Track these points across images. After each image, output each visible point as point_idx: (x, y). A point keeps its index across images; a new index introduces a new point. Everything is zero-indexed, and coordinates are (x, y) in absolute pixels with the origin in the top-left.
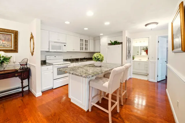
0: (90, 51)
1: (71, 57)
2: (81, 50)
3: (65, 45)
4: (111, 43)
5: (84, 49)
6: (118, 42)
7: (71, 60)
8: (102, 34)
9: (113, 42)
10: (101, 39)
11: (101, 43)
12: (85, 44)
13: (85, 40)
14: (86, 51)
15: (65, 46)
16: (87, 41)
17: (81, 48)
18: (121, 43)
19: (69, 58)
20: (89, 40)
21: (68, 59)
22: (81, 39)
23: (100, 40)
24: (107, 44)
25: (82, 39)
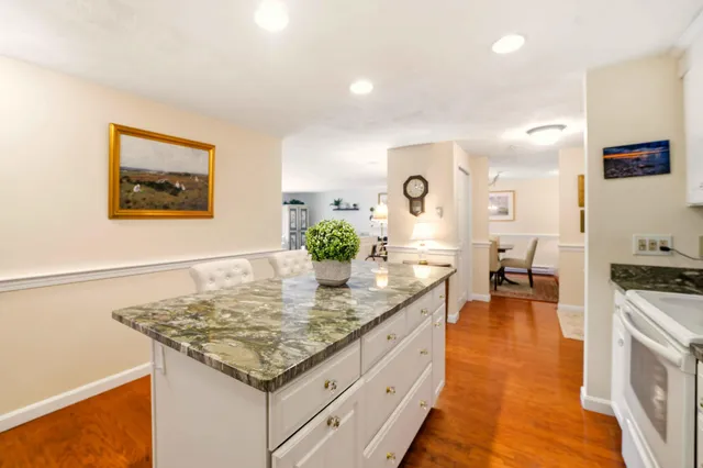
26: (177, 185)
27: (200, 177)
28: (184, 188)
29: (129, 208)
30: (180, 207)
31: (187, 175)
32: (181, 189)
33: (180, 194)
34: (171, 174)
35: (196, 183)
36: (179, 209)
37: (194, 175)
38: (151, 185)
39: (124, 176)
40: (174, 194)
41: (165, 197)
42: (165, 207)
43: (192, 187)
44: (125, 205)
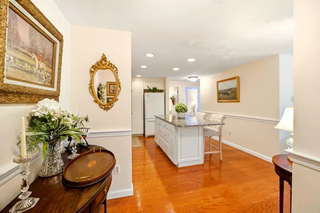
4: (148, 89)
8: (139, 76)
9: (152, 88)
18: (164, 91)
24: (143, 91)
26: (229, 93)
30: (230, 99)
31: (231, 89)
33: (230, 95)
34: (227, 90)
35: (234, 91)
37: (233, 89)
38: (223, 93)
39: (219, 93)
40: (228, 95)
41: (226, 96)
42: (227, 99)
43: (232, 92)
44: (219, 99)
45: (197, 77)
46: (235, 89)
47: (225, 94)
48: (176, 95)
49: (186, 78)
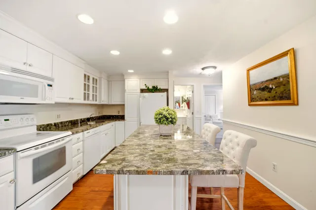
0: (102, 103)
1: (58, 116)
2: (85, 99)
3: (50, 83)
4: (146, 88)
5: (91, 98)
6: (159, 88)
7: (60, 125)
8: (132, 71)
9: (151, 87)
10: (126, 80)
11: (126, 88)
12: (93, 87)
13: (93, 79)
14: (94, 102)
15: (51, 86)
16: (96, 80)
17: (86, 97)
18: (167, 90)
19: (52, 122)
20: (100, 78)
21: (51, 124)
22: (85, 75)
23: (124, 81)
24: (139, 91)
25: (87, 74)
26: (271, 86)
27: (283, 77)
28: (274, 87)
29: (254, 101)
30: (274, 99)
31: (275, 78)
32: (273, 88)
33: (272, 91)
34: (267, 81)
35: (282, 82)
36: (273, 100)
37: (279, 77)
38: (260, 89)
39: (251, 88)
40: (269, 92)
41: (266, 94)
42: (266, 100)
43: (279, 85)
44: (252, 100)
45: (215, 67)
46: (287, 76)
47: (263, 89)
48: (191, 96)
49: (198, 70)
